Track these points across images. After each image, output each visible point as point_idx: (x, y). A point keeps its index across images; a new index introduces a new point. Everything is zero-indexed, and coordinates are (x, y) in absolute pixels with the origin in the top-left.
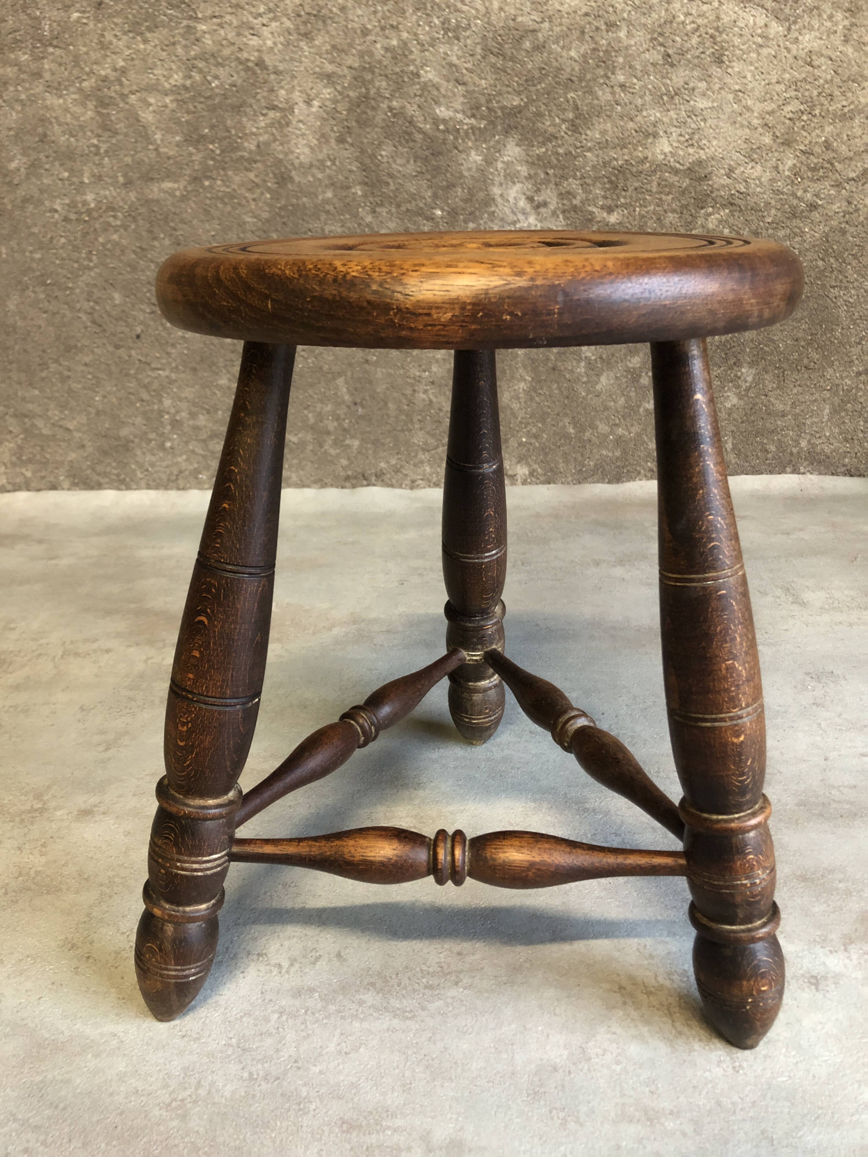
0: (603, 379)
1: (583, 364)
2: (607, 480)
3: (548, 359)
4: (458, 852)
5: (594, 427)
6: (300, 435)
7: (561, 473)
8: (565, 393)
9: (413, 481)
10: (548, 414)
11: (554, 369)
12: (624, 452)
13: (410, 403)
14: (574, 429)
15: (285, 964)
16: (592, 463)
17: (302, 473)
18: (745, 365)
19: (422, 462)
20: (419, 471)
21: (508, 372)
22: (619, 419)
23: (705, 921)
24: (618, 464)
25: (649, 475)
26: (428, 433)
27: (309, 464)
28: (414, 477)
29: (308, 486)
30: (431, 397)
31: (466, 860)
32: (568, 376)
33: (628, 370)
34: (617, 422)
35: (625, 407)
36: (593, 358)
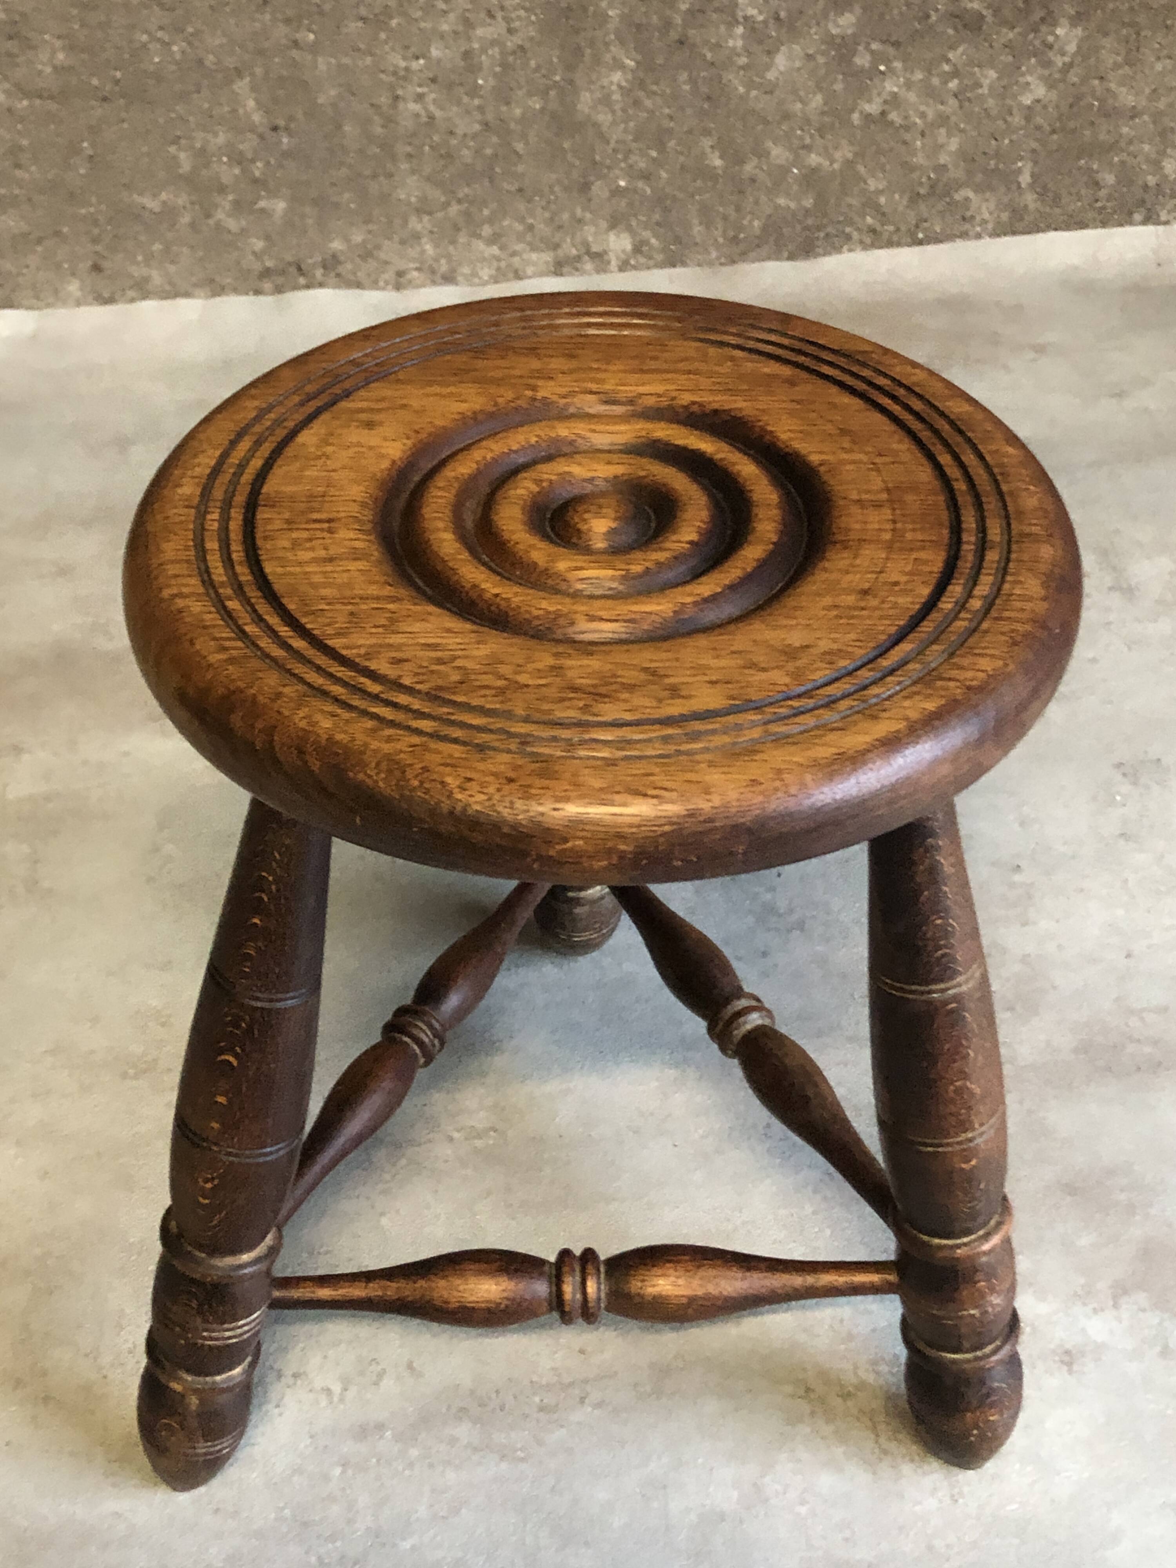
0: (781, 61)
1: (740, 30)
2: (786, 254)
3: (668, 24)
4: (591, 1287)
5: (762, 154)
6: (164, 196)
7: (696, 244)
8: (704, 89)
9: (400, 274)
10: (670, 131)
11: (681, 43)
12: (821, 199)
13: (389, 121)
14: (721, 157)
15: (337, 1388)
16: (756, 223)
17: (172, 268)
18: (1064, 21)
19: (417, 236)
20: (413, 252)
21: (588, 51)
22: (812, 136)
23: (921, 1346)
24: (810, 221)
25: (868, 241)
26: (428, 179)
27: (185, 250)
28: (402, 265)
29: (187, 295)
30: (432, 108)
31: (603, 1295)
32: (709, 56)
33: (830, 40)
34: (808, 141)
35: (823, 113)
36: (761, 18)
